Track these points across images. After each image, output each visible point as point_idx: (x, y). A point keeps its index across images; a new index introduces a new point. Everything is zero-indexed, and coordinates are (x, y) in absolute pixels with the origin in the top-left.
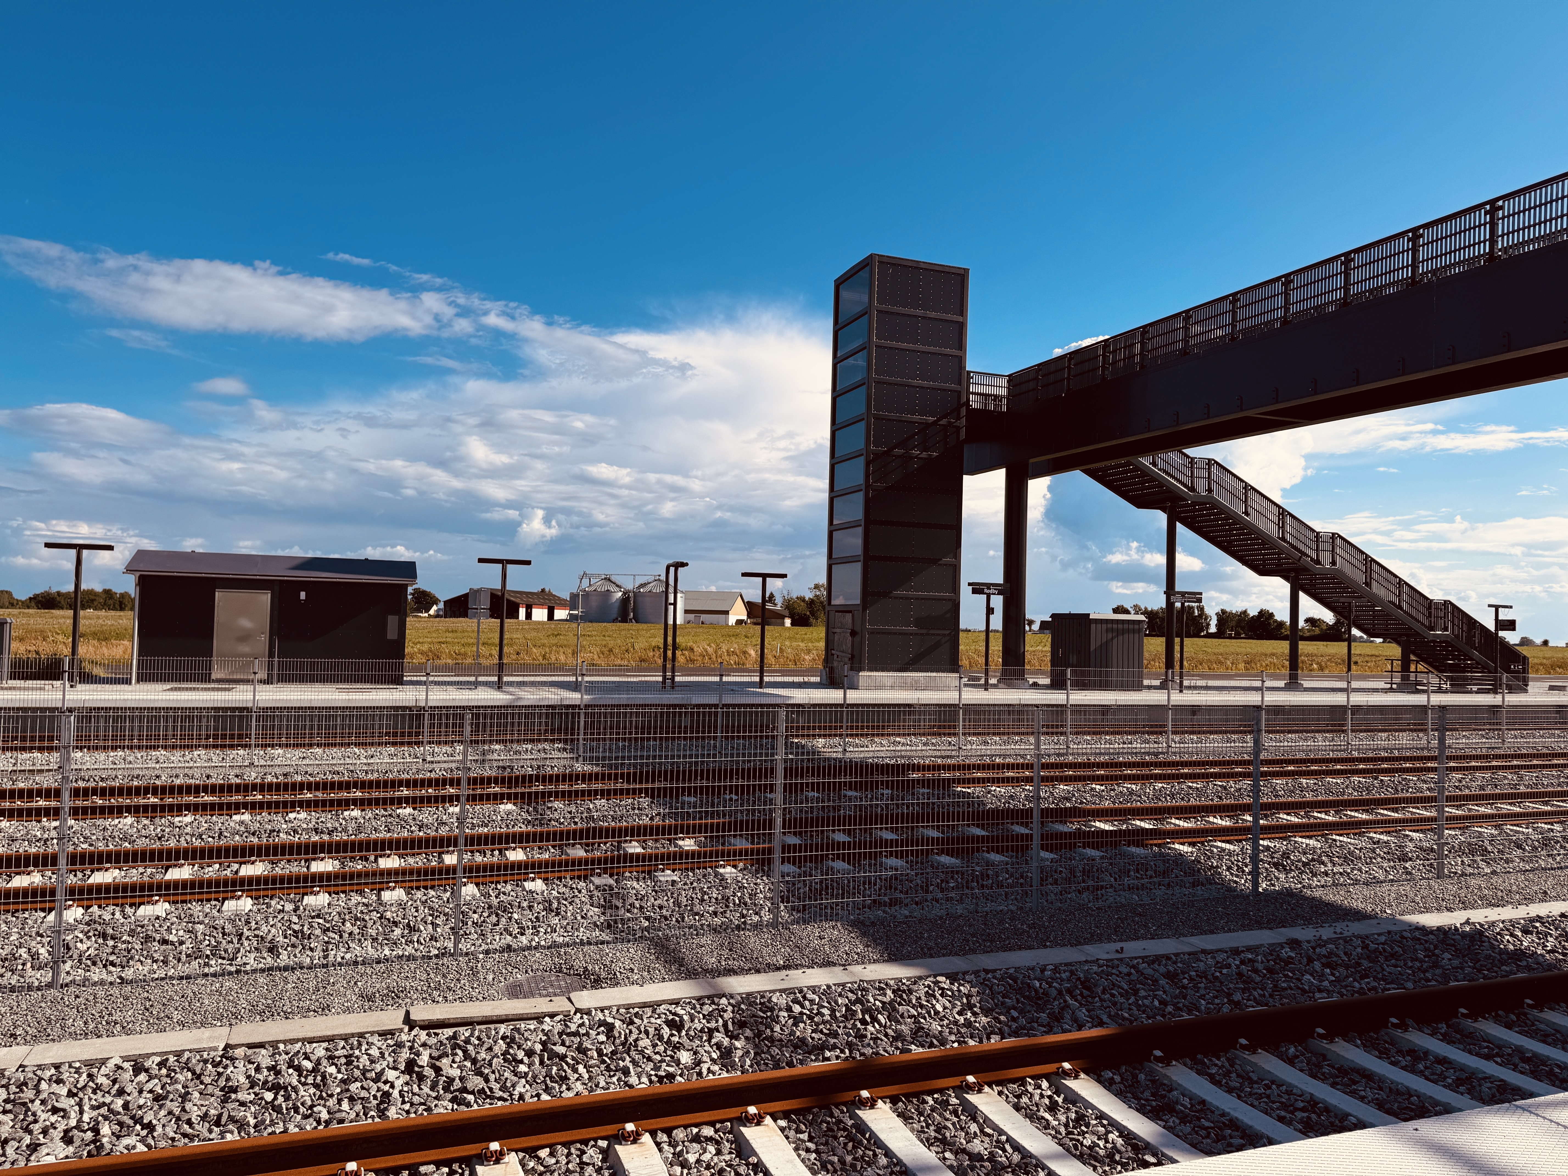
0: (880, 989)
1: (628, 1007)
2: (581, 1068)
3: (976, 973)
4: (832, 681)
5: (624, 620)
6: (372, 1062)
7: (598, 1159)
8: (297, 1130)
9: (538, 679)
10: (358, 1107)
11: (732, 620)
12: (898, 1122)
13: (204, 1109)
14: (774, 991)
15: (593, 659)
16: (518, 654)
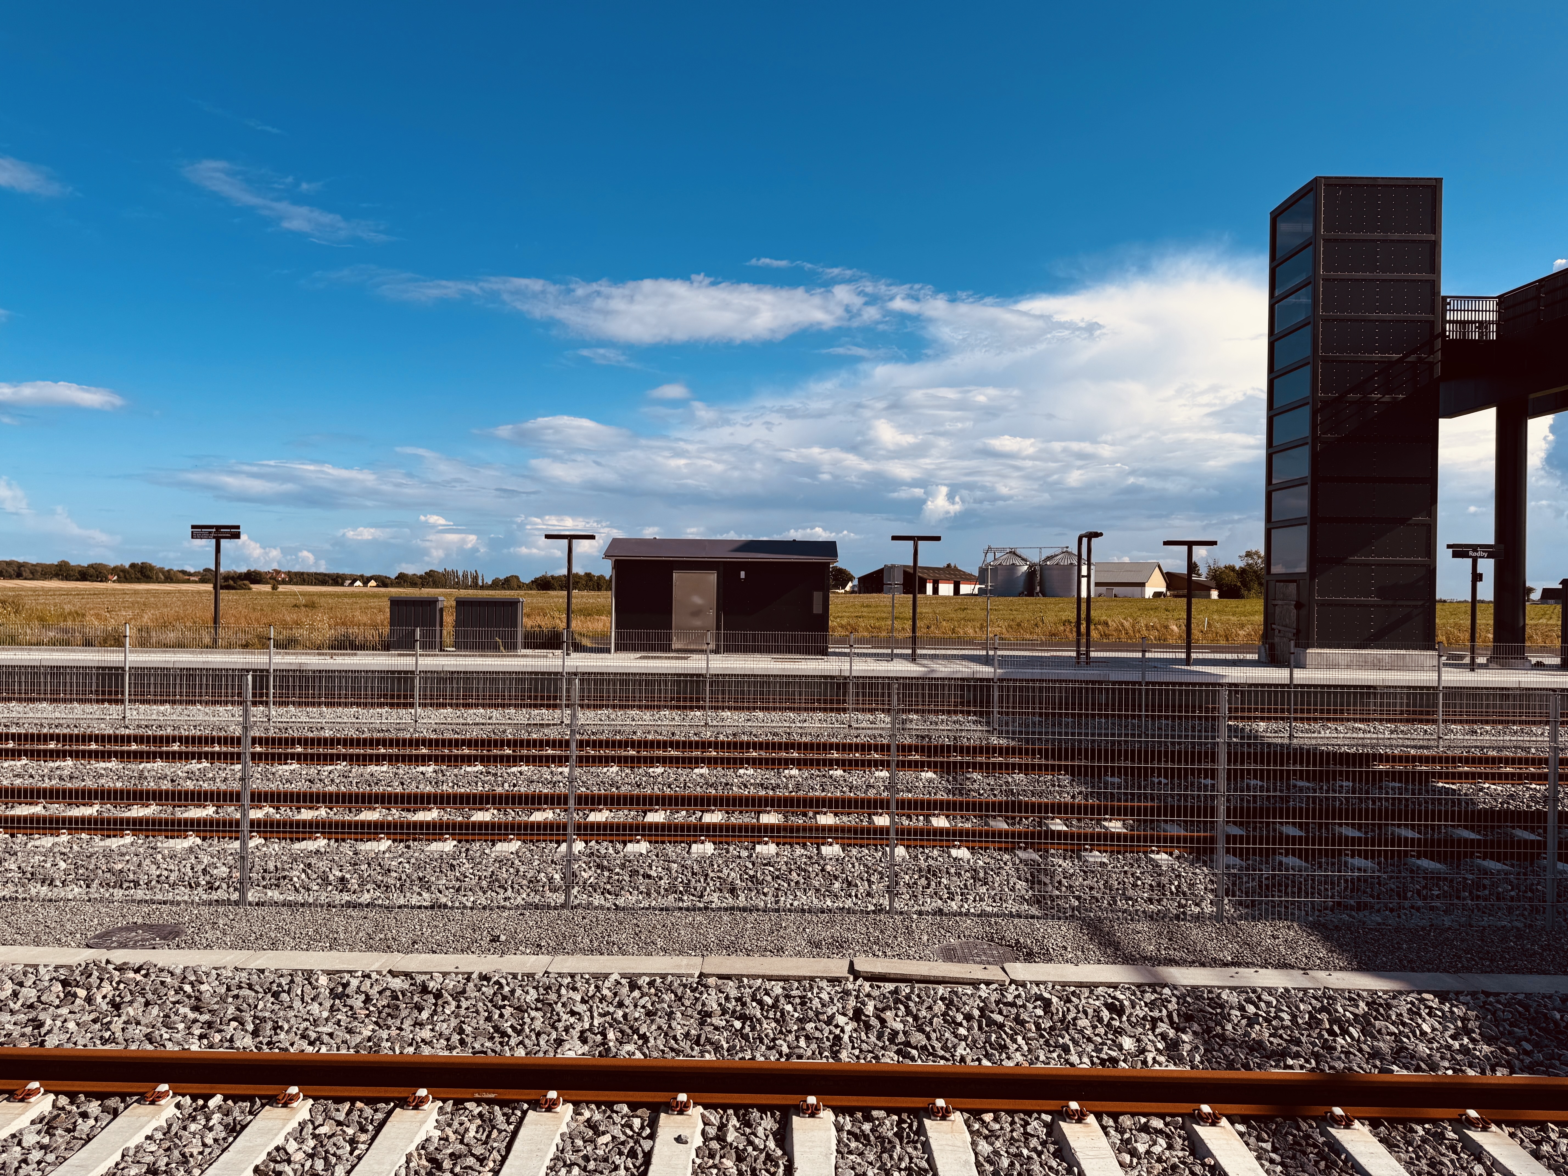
0: (1350, 999)
1: (1064, 985)
2: (1019, 1039)
3: (1473, 994)
4: (1272, 659)
5: (1031, 593)
6: (823, 1005)
7: (1042, 1132)
8: (762, 1059)
9: (949, 652)
10: (814, 1046)
11: (1149, 592)
12: (1381, 1149)
13: (686, 1028)
14: (1223, 988)
15: (1001, 633)
16: (928, 627)
